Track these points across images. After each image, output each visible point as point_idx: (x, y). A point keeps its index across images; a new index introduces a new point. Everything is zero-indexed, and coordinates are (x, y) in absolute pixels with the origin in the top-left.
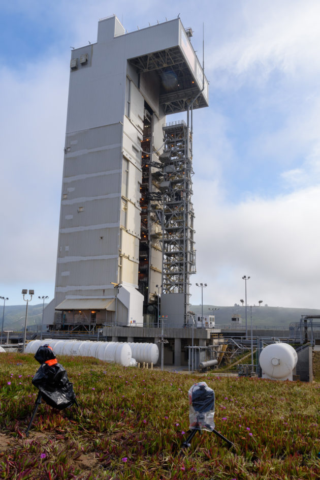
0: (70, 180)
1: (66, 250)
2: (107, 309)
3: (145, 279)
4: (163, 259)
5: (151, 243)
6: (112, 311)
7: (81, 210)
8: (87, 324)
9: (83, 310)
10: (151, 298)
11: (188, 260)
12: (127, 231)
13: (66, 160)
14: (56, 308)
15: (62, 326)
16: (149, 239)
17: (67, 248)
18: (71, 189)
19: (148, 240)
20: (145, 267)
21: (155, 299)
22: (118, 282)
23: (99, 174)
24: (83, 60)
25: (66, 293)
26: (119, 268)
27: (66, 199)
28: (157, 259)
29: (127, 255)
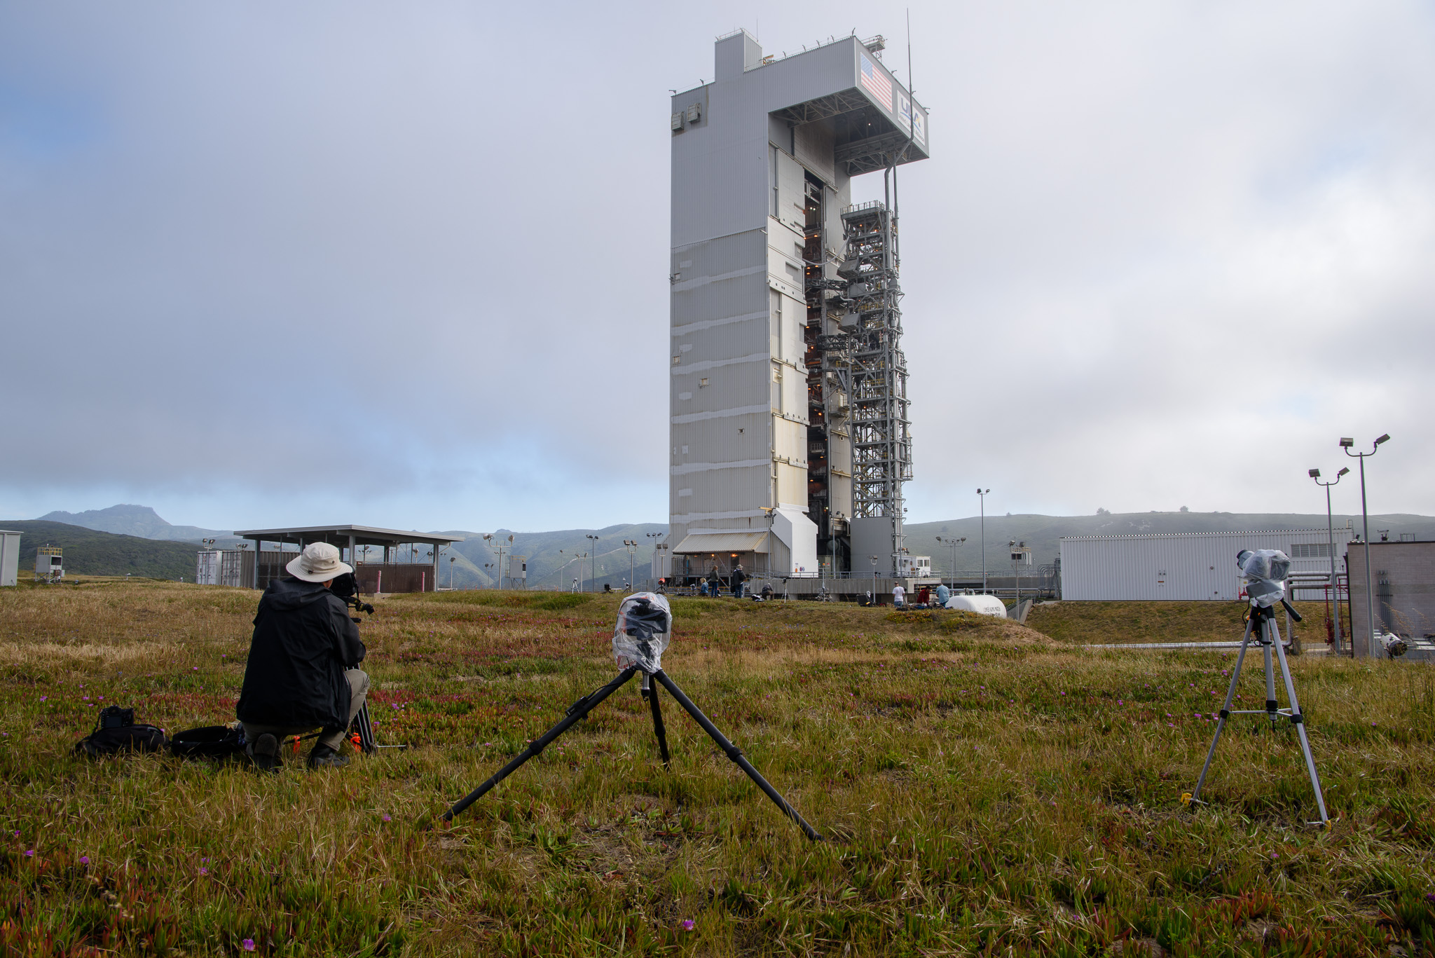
0: (682, 331)
1: (684, 452)
2: (756, 551)
3: (822, 494)
4: (853, 455)
5: (829, 427)
6: (764, 554)
7: (705, 383)
8: (725, 575)
9: (716, 553)
10: (835, 527)
11: (897, 456)
12: (783, 417)
13: (675, 295)
14: (674, 551)
15: (685, 579)
16: (827, 420)
17: (685, 449)
18: (685, 348)
19: (824, 422)
20: (821, 471)
21: (843, 527)
22: (773, 505)
23: (731, 320)
24: (693, 116)
25: (689, 525)
26: (772, 482)
27: (678, 364)
28: (843, 456)
29: (785, 457)
